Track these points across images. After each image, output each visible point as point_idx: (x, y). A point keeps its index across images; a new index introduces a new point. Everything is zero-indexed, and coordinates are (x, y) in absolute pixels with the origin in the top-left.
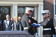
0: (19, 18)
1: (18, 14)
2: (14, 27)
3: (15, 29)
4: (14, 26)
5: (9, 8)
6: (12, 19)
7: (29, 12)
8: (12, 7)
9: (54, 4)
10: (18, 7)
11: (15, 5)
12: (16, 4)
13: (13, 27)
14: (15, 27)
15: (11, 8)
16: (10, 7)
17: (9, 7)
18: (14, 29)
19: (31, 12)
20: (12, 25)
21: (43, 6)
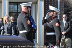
10: (9, 2)
13: (2, 31)
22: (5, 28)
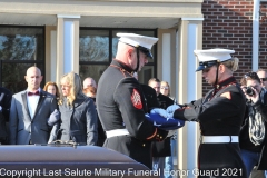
0: (87, 82)
1: (81, 63)
2: (59, 127)
3: (65, 138)
4: (59, 122)
5: (41, 33)
6: (50, 89)
7: (135, 55)
8: (55, 28)
9: (256, 18)
10: (81, 28)
11: (67, 23)
12: (75, 14)
14: (66, 126)
15: (50, 35)
16: (43, 27)
17: (41, 31)
18: (59, 135)
19: (142, 55)
20: (52, 118)
21: (201, 26)
22: (63, 118)
